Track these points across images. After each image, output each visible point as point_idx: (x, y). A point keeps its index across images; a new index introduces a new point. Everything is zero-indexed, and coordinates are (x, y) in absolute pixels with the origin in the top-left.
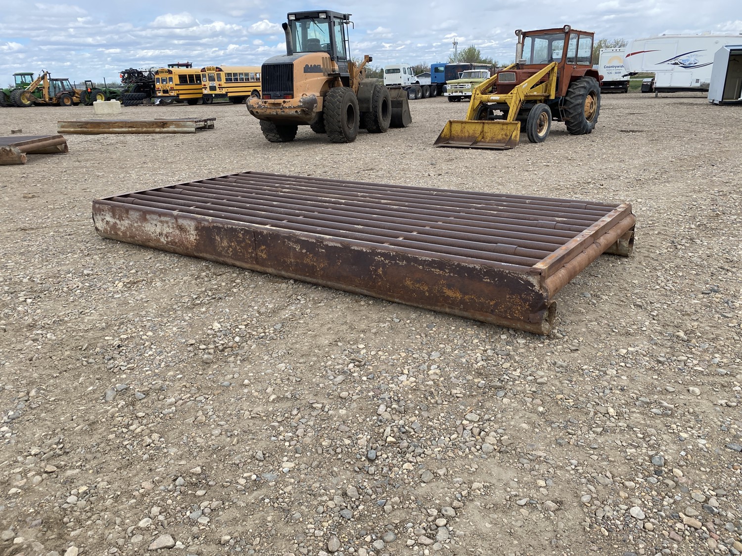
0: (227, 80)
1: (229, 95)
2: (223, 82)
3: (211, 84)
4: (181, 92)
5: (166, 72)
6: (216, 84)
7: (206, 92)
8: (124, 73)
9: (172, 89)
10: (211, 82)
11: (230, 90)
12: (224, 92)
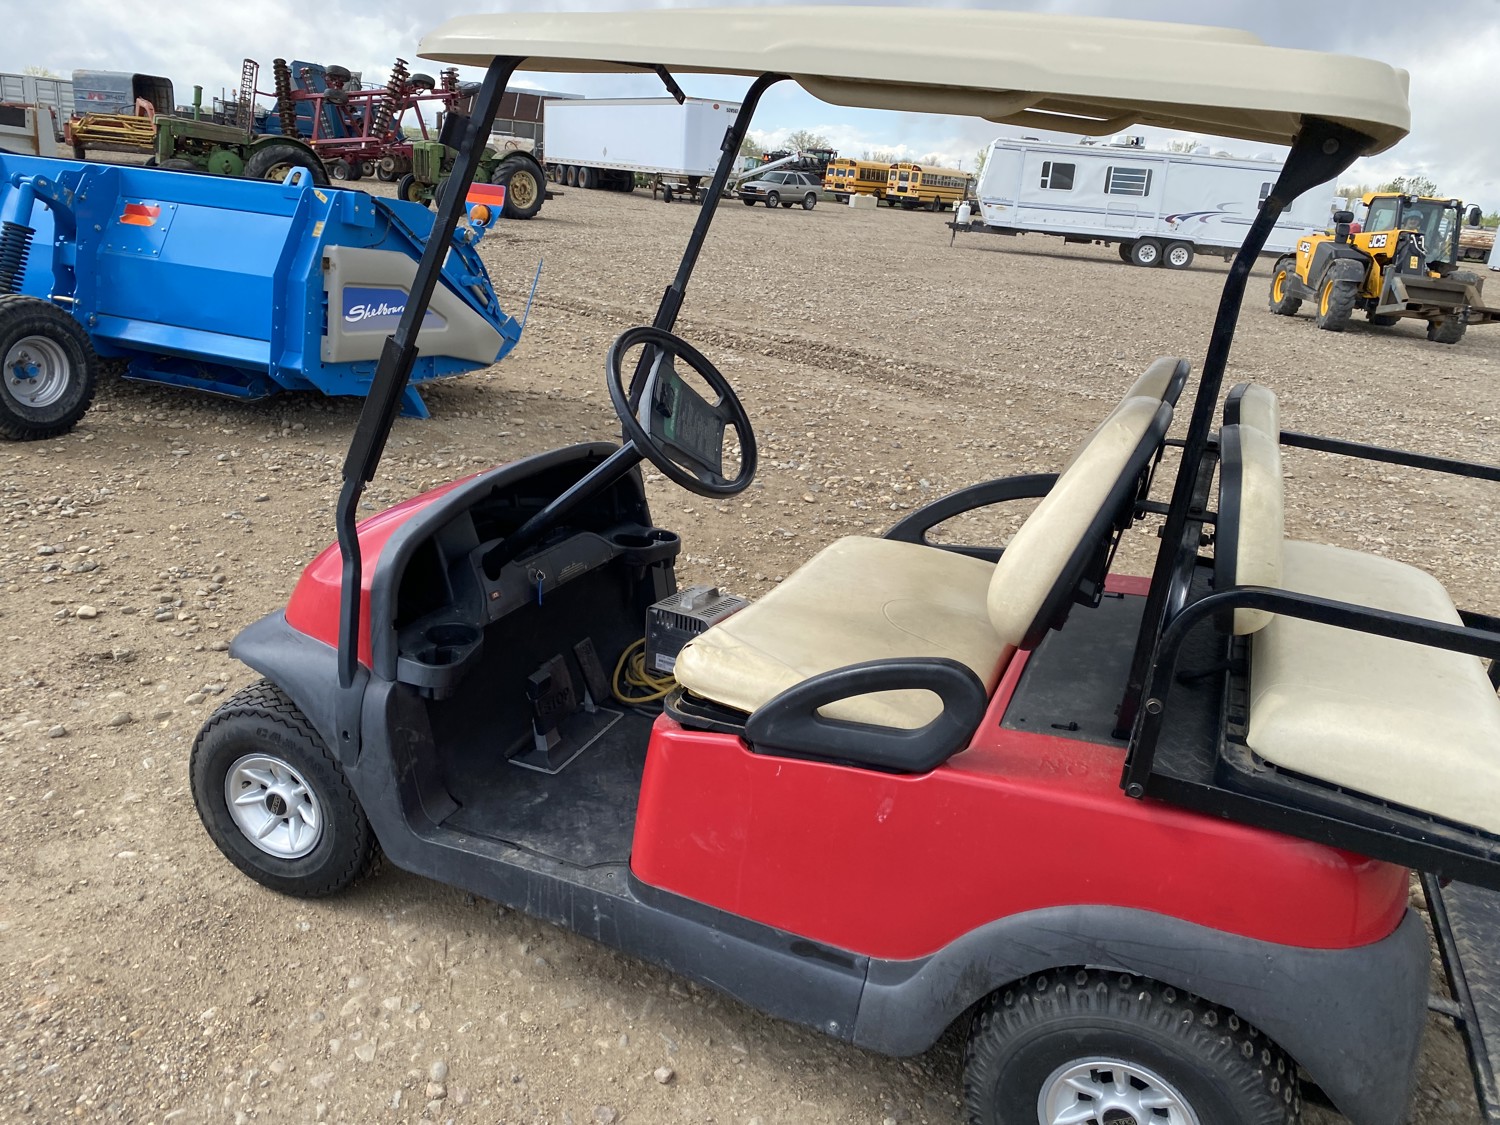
0: (924, 181)
1: (921, 199)
2: (917, 184)
3: (902, 184)
4: (859, 189)
6: (908, 184)
7: (889, 192)
9: (850, 184)
10: (900, 182)
11: (923, 193)
12: (916, 195)
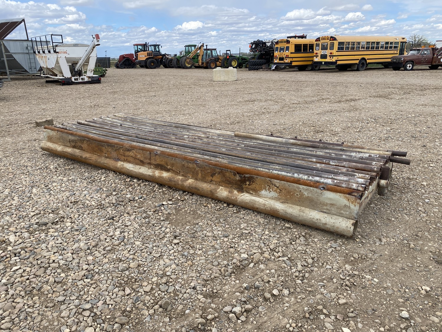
0: (339, 48)
1: (339, 63)
2: (335, 52)
3: (323, 52)
4: (294, 59)
5: (285, 42)
6: (327, 52)
7: (316, 60)
8: (252, 44)
9: (287, 57)
10: (322, 51)
11: (340, 58)
12: (334, 60)
